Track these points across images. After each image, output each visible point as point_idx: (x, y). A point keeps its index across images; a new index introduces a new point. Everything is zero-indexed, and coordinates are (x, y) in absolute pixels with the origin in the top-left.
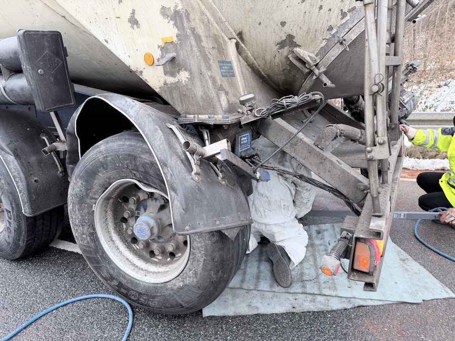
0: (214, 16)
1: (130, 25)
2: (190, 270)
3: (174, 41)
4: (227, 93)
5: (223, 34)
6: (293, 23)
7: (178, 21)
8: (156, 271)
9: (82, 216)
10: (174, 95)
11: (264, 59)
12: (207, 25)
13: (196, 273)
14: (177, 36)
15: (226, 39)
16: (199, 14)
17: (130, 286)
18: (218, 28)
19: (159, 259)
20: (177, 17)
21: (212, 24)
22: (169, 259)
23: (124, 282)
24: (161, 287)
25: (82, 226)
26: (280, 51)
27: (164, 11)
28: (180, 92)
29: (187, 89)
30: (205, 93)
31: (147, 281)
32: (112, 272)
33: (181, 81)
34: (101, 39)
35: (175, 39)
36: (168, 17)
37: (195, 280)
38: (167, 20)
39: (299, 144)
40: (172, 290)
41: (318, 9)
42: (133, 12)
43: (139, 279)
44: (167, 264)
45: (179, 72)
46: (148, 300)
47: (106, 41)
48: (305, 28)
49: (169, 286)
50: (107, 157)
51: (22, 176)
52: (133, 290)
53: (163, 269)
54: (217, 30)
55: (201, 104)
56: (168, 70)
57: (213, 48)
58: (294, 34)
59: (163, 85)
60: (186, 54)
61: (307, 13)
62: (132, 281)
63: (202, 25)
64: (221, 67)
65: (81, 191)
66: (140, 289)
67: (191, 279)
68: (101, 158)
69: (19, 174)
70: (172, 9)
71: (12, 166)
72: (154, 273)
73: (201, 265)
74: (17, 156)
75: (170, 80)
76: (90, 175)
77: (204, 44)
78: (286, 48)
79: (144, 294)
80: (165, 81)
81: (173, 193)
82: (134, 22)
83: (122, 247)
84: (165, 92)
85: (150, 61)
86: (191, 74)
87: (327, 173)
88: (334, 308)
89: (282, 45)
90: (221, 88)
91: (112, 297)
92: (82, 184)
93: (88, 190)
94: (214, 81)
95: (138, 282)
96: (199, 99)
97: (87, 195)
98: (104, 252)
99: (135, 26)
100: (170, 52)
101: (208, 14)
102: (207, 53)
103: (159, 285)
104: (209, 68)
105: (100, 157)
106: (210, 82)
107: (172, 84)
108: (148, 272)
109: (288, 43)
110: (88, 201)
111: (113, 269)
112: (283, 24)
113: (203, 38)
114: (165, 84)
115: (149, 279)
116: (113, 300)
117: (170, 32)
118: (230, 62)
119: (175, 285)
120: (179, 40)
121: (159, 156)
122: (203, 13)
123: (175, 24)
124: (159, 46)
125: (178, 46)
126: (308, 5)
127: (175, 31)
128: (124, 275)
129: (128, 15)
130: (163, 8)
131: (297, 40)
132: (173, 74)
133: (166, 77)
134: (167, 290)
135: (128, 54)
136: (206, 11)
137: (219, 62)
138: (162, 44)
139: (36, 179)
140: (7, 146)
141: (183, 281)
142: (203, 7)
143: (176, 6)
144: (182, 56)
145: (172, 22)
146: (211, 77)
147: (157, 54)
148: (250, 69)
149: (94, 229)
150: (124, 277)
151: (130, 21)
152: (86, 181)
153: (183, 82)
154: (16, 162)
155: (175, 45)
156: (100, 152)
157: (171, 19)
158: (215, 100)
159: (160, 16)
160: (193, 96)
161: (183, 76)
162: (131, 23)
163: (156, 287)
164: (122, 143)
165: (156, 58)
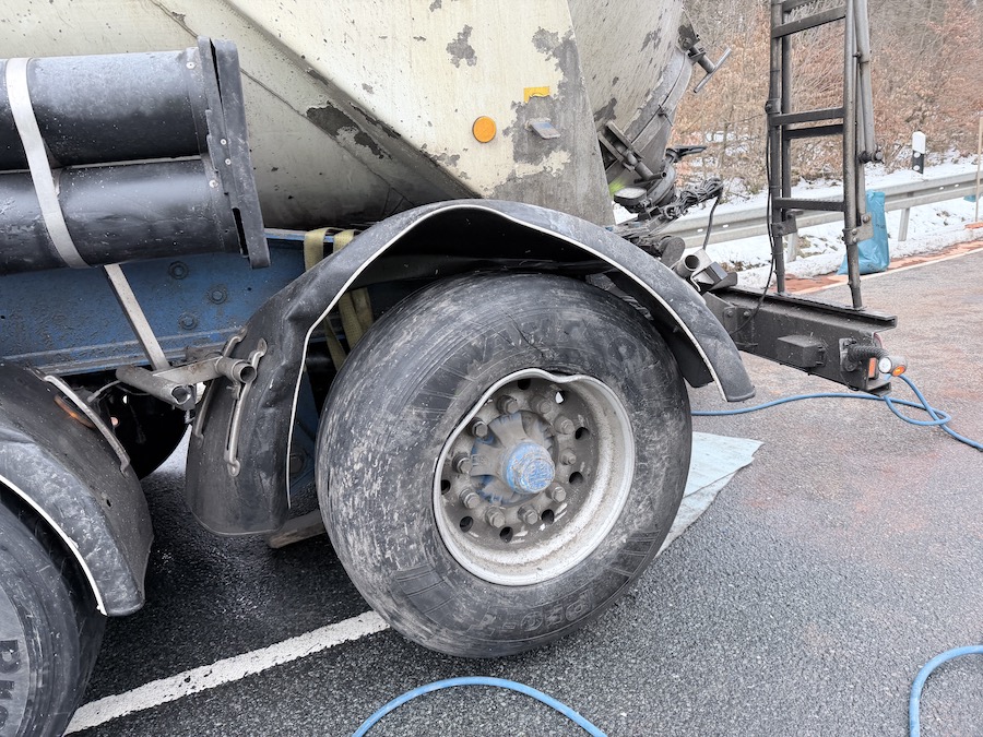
1: (451, 56)
3: (552, 96)
6: (623, 81)
7: (568, 59)
8: (547, 553)
14: (559, 86)
17: (520, 606)
19: (522, 538)
20: (565, 53)
22: (543, 527)
24: (585, 569)
25: (408, 521)
27: (541, 39)
28: (541, 192)
29: (559, 185)
33: (549, 169)
34: (354, 82)
35: (554, 91)
36: (549, 49)
38: (545, 56)
40: (607, 560)
42: (467, 31)
43: (533, 581)
45: (547, 154)
46: (565, 610)
47: (365, 87)
48: (630, 90)
49: (598, 557)
50: (490, 332)
51: (85, 494)
52: (529, 611)
56: (526, 150)
58: (618, 98)
59: (505, 182)
60: (571, 119)
61: (640, 67)
65: (415, 433)
67: (643, 519)
68: (474, 341)
70: (560, 36)
73: (660, 483)
75: (525, 170)
79: (555, 604)
80: (514, 172)
82: (462, 50)
85: (482, 132)
86: (573, 153)
88: (704, 508)
89: (600, 114)
92: (419, 415)
93: (432, 425)
95: (534, 588)
97: (430, 436)
98: (453, 564)
99: (463, 61)
100: (538, 116)
103: (576, 570)
105: (471, 339)
107: (527, 177)
108: (536, 562)
109: (607, 112)
112: (615, 81)
114: (512, 178)
115: (551, 570)
117: (546, 76)
119: (611, 548)
120: (562, 93)
121: (662, 288)
123: (561, 65)
124: (514, 104)
125: (558, 104)
126: (644, 55)
127: (559, 76)
128: (503, 592)
129: (451, 36)
130: (542, 31)
131: (616, 109)
132: (533, 158)
133: (517, 166)
135: (426, 118)
138: (522, 99)
139: (105, 497)
143: (571, 32)
144: (562, 123)
147: (505, 118)
150: (504, 595)
151: (451, 49)
153: (554, 171)
154: (50, 462)
155: (553, 102)
157: (554, 55)
159: (532, 47)
160: (568, 196)
161: (557, 161)
162: (453, 53)
163: (573, 576)
165: (500, 127)
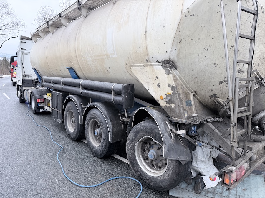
0: (186, 86)
1: (157, 86)
2: (167, 174)
4: (187, 112)
5: (189, 91)
6: (216, 91)
9: (131, 146)
10: (168, 110)
11: (204, 100)
12: (183, 89)
13: (169, 175)
15: (190, 93)
16: (181, 86)
17: (144, 175)
18: (187, 89)
19: (155, 168)
20: (173, 88)
21: (185, 88)
22: (159, 169)
23: (142, 173)
24: (155, 178)
25: (131, 149)
26: (211, 98)
28: (171, 109)
29: (173, 109)
30: (179, 112)
31: (150, 175)
32: (138, 169)
34: (147, 88)
35: (171, 94)
37: (168, 178)
38: (170, 88)
39: (215, 134)
40: (159, 180)
41: (225, 87)
42: (159, 83)
44: (158, 170)
45: (171, 103)
46: (150, 182)
48: (221, 92)
49: (158, 178)
50: (144, 128)
51: (112, 128)
52: (144, 177)
53: (156, 172)
54: (187, 90)
55: (178, 115)
56: (168, 102)
57: (184, 97)
58: (216, 94)
61: (221, 88)
62: (145, 173)
63: (181, 90)
64: (186, 103)
65: (133, 137)
66: (147, 177)
67: (167, 177)
68: (142, 128)
69: (111, 127)
70: (172, 85)
71: (109, 124)
72: (153, 173)
73: (171, 172)
74: (111, 121)
75: (168, 105)
76: (137, 133)
77: (181, 96)
78: (213, 98)
79: (149, 180)
81: (165, 145)
83: (143, 161)
84: (166, 108)
85: (162, 98)
86: (175, 104)
87: (226, 148)
89: (212, 96)
90: (186, 110)
91: (135, 180)
93: (135, 137)
94: (183, 108)
95: (147, 174)
96: (177, 113)
97: (135, 139)
98: (136, 161)
99: (159, 87)
100: (169, 97)
101: (184, 85)
102: (182, 99)
104: (182, 104)
106: (182, 109)
108: (151, 172)
109: (214, 96)
110: (135, 141)
111: (139, 168)
112: (212, 90)
113: (181, 94)
114: (166, 106)
116: (135, 181)
117: (170, 91)
118: (190, 101)
119: (160, 178)
120: (173, 94)
121: (162, 132)
122: (182, 85)
125: (172, 96)
126: (222, 85)
127: (172, 91)
128: (142, 171)
129: (157, 84)
130: (169, 84)
131: (217, 96)
132: (169, 104)
134: (157, 179)
135: (155, 95)
136: (183, 84)
137: (186, 101)
138: (167, 94)
139: (115, 129)
140: (109, 117)
141: (164, 177)
142: (182, 83)
143: (173, 85)
144: (173, 99)
145: (171, 89)
146: (182, 107)
147: (165, 97)
148: (199, 102)
149: (135, 152)
150: (142, 172)
152: (135, 134)
153: (172, 107)
154: (110, 123)
156: (142, 126)
158: (183, 114)
159: (168, 86)
160: (175, 112)
161: (173, 105)
164: (149, 124)
165: (164, 98)
